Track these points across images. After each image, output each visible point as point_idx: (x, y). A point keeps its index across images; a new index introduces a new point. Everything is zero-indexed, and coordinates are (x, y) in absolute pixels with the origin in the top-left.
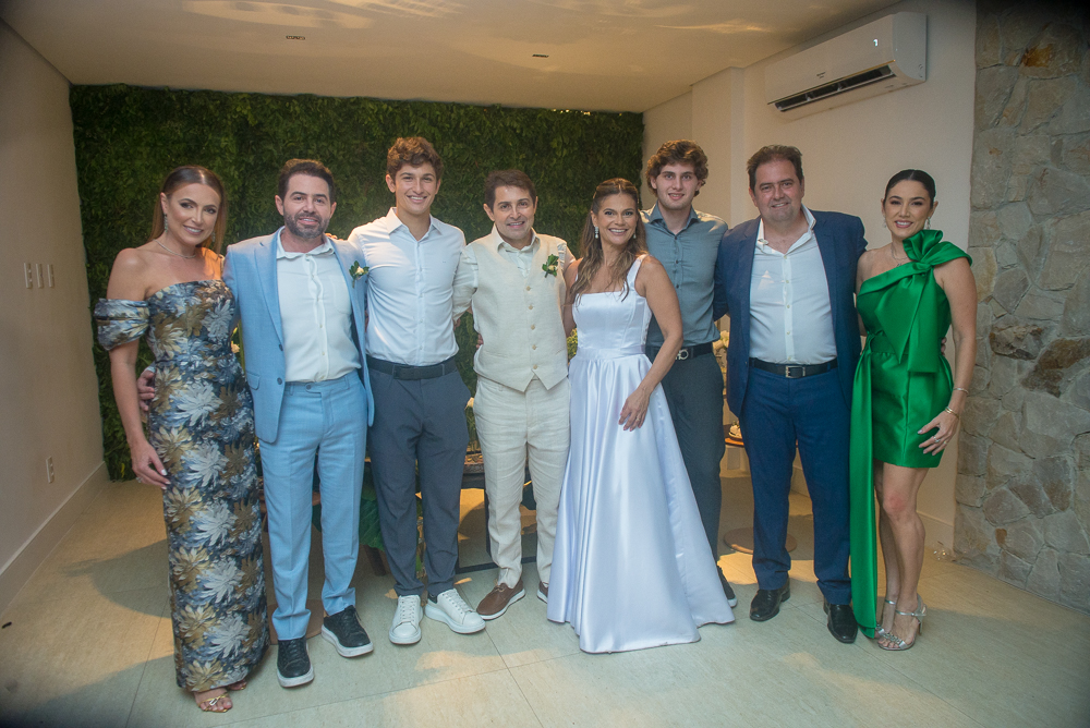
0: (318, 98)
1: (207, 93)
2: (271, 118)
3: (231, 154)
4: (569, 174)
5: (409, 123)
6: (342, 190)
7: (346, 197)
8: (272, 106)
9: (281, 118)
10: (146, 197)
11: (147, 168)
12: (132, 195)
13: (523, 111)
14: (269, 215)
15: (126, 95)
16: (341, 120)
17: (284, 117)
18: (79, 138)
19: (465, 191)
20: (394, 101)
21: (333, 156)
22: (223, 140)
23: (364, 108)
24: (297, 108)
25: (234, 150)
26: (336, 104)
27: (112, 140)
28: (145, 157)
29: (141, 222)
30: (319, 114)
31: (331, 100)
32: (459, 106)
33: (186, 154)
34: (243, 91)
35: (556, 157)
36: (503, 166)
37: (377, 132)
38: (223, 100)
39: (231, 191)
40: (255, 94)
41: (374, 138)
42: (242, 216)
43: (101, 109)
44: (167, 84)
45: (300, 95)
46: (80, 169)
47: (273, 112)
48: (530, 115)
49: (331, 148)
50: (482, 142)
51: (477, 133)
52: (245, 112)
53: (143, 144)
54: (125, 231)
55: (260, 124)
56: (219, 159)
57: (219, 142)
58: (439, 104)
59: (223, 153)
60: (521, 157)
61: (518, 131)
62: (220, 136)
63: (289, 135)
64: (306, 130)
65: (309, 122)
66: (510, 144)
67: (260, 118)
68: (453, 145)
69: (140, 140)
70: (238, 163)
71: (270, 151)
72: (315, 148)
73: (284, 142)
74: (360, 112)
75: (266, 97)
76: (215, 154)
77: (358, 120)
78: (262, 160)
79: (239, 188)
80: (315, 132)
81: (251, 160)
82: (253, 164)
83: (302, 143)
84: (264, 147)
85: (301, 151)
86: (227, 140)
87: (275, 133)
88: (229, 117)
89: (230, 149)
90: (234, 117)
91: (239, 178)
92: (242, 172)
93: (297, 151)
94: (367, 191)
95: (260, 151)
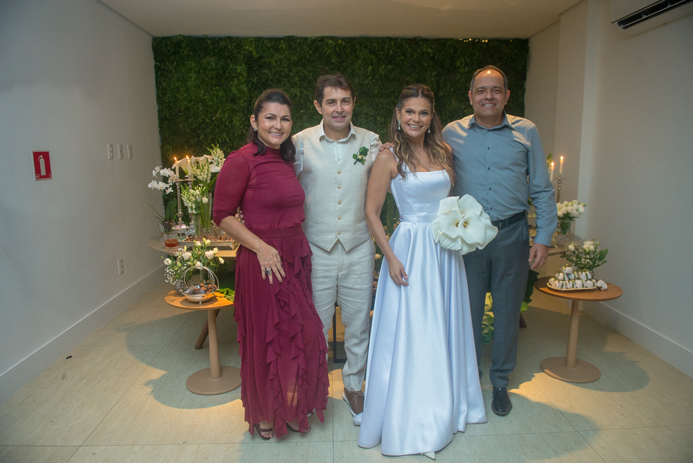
0: (298, 38)
1: (230, 38)
2: (268, 52)
3: (243, 76)
5: (356, 52)
8: (268, 45)
10: (194, 105)
11: (195, 86)
12: (186, 103)
13: (437, 41)
15: (183, 42)
16: (311, 52)
17: (276, 53)
18: (157, 69)
19: (392, 98)
20: (346, 38)
21: (306, 77)
22: (239, 67)
23: (326, 44)
24: (284, 46)
25: (245, 74)
26: (309, 41)
27: (175, 70)
28: (193, 79)
29: (190, 120)
30: (297, 48)
31: (306, 39)
32: (390, 39)
33: (216, 78)
34: (252, 36)
35: (460, 73)
36: (419, 81)
37: (334, 59)
38: (237, 42)
39: (243, 100)
40: (258, 37)
41: (332, 64)
43: (169, 51)
44: (205, 34)
45: (286, 37)
46: (158, 88)
47: (269, 48)
48: (441, 44)
49: (304, 71)
50: (406, 63)
51: (402, 58)
52: (251, 49)
53: (193, 72)
54: (181, 125)
55: (261, 57)
56: (236, 80)
57: (236, 69)
58: (377, 38)
59: (239, 77)
60: (434, 73)
61: (431, 55)
62: (237, 65)
63: (279, 63)
64: (289, 59)
65: (291, 54)
66: (425, 65)
67: (261, 53)
68: (386, 67)
69: (191, 69)
70: (247, 82)
71: (267, 74)
72: (294, 71)
73: (275, 67)
74: (324, 46)
75: (265, 39)
76: (234, 77)
77: (322, 52)
78: (262, 80)
79: (247, 98)
80: (295, 61)
81: (255, 80)
82: (256, 82)
83: (286, 68)
84: (263, 72)
85: (286, 74)
86: (241, 67)
87: (270, 62)
88: (242, 53)
89: (243, 73)
90: (245, 53)
91: (248, 92)
92: (249, 88)
93: (283, 74)
95: (261, 74)
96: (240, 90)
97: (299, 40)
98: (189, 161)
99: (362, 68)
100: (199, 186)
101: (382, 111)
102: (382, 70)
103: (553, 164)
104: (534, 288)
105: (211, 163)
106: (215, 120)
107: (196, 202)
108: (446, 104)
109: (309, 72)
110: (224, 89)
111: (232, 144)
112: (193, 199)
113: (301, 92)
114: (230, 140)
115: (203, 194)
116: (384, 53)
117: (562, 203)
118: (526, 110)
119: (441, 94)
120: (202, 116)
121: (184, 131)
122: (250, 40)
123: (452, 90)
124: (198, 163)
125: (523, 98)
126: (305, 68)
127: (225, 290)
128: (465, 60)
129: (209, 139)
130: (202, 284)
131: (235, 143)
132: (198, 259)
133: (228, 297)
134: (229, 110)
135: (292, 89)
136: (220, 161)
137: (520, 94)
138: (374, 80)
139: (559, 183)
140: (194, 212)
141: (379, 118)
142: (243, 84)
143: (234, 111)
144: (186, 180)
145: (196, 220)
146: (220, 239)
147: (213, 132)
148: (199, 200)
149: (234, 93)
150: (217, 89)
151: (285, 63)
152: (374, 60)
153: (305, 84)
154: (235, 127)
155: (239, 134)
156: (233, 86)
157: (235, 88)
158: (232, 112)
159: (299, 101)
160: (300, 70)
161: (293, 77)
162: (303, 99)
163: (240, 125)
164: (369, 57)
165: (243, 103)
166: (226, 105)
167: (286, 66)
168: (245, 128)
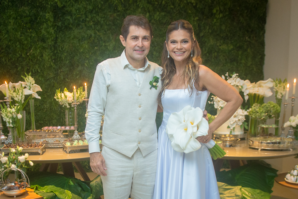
2: (69, 3)
3: (51, 22)
4: (223, 28)
5: (137, 3)
6: (103, 39)
7: (104, 42)
9: (74, 3)
10: (13, 43)
11: (13, 29)
12: (7, 42)
14: (67, 52)
16: (102, 3)
21: (98, 22)
22: (47, 15)
25: (52, 20)
28: (12, 24)
29: (10, 55)
33: (30, 23)
35: (216, 18)
37: (120, 8)
39: (51, 40)
41: (119, 11)
42: (55, 52)
49: (97, 17)
50: (175, 11)
51: (172, 7)
53: (12, 18)
54: (3, 59)
55: (64, 6)
56: (45, 24)
57: (45, 16)
59: (47, 22)
60: (197, 18)
61: (194, 5)
62: (46, 13)
63: (78, 11)
64: (85, 8)
65: (87, 4)
66: (190, 12)
67: (64, 3)
68: (160, 14)
69: (10, 16)
70: (54, 26)
71: (69, 19)
72: (90, 17)
73: (75, 15)
76: (43, 22)
77: (111, 2)
78: (65, 24)
79: (54, 38)
80: (90, 9)
81: (60, 24)
82: (60, 26)
83: (84, 15)
84: (66, 18)
85: (83, 19)
86: (49, 14)
87: (71, 10)
88: (49, 3)
89: (50, 19)
90: (52, 3)
91: (54, 33)
92: (55, 30)
93: (81, 20)
94: (115, 39)
95: (64, 19)
96: (48, 32)
98: (7, 86)
100: (14, 106)
101: (157, 48)
102: (157, 16)
103: (288, 86)
104: (275, 182)
105: (25, 88)
106: (30, 55)
107: (13, 118)
108: (206, 42)
109: (101, 18)
110: (36, 31)
111: (43, 73)
112: (10, 115)
113: (95, 33)
114: (41, 71)
115: (18, 111)
116: (158, 3)
117: (295, 116)
118: (266, 47)
119: (202, 34)
120: (20, 52)
121: (6, 64)
123: (210, 31)
124: (14, 87)
125: (264, 37)
126: (98, 15)
127: (35, 186)
128: (220, 8)
129: (25, 69)
130: (16, 182)
131: (45, 73)
132: (13, 162)
133: (37, 192)
134: (40, 47)
135: (88, 31)
136: (31, 86)
137: (261, 34)
139: (293, 101)
140: (11, 125)
141: (155, 53)
142: (51, 27)
143: (44, 48)
144: (5, 101)
145: (13, 132)
146: (31, 147)
147: (28, 64)
148: (15, 116)
149: (44, 34)
150: (31, 31)
151: (83, 11)
152: (151, 8)
153: (98, 27)
154: (45, 61)
155: (48, 66)
156: (43, 29)
157: (44, 31)
158: (42, 49)
159: (93, 40)
160: (94, 17)
161: (89, 22)
162: (96, 39)
163: (49, 59)
164: (147, 6)
165: (51, 42)
166: (37, 44)
167: (83, 13)
168: (53, 61)
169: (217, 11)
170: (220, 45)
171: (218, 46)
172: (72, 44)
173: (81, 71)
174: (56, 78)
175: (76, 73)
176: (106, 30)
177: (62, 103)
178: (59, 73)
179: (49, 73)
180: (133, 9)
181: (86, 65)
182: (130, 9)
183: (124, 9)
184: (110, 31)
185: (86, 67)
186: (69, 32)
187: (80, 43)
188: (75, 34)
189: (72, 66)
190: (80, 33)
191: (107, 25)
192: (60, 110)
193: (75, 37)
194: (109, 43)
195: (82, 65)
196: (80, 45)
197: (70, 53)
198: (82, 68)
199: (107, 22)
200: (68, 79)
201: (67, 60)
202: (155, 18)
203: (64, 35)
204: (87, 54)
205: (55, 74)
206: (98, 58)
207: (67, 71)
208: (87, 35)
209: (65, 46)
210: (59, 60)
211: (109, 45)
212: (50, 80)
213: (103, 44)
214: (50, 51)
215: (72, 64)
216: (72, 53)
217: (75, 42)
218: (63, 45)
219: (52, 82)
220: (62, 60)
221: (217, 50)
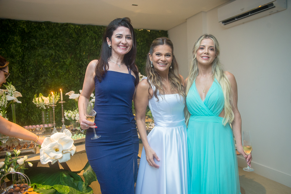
0: (52, 23)
1: (9, 20)
2: (34, 29)
3: (18, 43)
5: (86, 32)
6: (61, 56)
7: (63, 59)
8: (34, 25)
9: (38, 30)
14: (33, 66)
16: (61, 31)
20: (80, 25)
21: (58, 44)
22: (15, 37)
23: (69, 27)
24: (44, 27)
25: (20, 41)
26: (59, 25)
30: (52, 28)
31: (57, 24)
34: (23, 20)
35: (139, 45)
37: (74, 35)
39: (18, 56)
40: (28, 21)
41: (73, 38)
42: (23, 66)
45: (45, 22)
47: (35, 27)
49: (57, 41)
52: (24, 27)
55: (30, 32)
58: (97, 26)
59: (16, 43)
63: (41, 36)
64: (47, 34)
65: (49, 31)
70: (21, 46)
71: (34, 42)
72: (51, 41)
73: (39, 38)
74: (68, 28)
75: (31, 22)
76: (12, 43)
77: (67, 31)
78: (31, 45)
79: (21, 56)
80: (51, 35)
81: (26, 45)
82: (27, 46)
83: (46, 39)
84: (31, 40)
85: (46, 42)
86: (17, 37)
87: (36, 35)
88: (18, 29)
89: (18, 41)
90: (19, 29)
91: (22, 51)
92: (23, 49)
93: (44, 42)
94: (71, 57)
95: (30, 42)
96: (16, 51)
97: (53, 24)
99: (90, 41)
105: (7, 94)
109: (60, 42)
110: (5, 49)
113: (55, 53)
122: (22, 22)
126: (58, 39)
135: (50, 51)
136: (13, 92)
138: (96, 47)
142: (18, 47)
149: (13, 52)
150: (1, 49)
151: (45, 36)
152: (97, 37)
153: (58, 48)
154: (14, 72)
155: (16, 76)
156: (12, 48)
157: (13, 49)
158: (11, 63)
159: (54, 57)
160: (54, 40)
161: (50, 44)
162: (56, 56)
163: (17, 71)
164: (94, 35)
165: (19, 58)
166: (7, 59)
167: (46, 38)
168: (20, 73)
169: (139, 40)
170: (142, 62)
171: (140, 63)
172: (37, 60)
173: (44, 80)
174: (23, 86)
175: (41, 82)
176: (64, 50)
177: (40, 106)
178: (26, 82)
179: (17, 82)
180: (84, 36)
181: (49, 76)
182: (81, 37)
183: (77, 36)
184: (67, 51)
185: (49, 77)
186: (35, 51)
187: (43, 60)
188: (39, 52)
189: (37, 76)
190: (43, 52)
191: (64, 47)
192: (27, 110)
193: (39, 55)
194: (66, 60)
195: (45, 76)
196: (43, 61)
197: (35, 67)
198: (46, 78)
199: (64, 45)
200: (34, 86)
201: (33, 72)
202: (99, 43)
203: (30, 53)
204: (49, 67)
205: (23, 83)
206: (58, 71)
207: (33, 81)
208: (49, 54)
209: (31, 61)
210: (27, 72)
211: (67, 61)
212: (19, 87)
213: (62, 61)
214: (18, 65)
215: (37, 74)
216: (37, 67)
217: (39, 58)
218: (30, 61)
219: (20, 89)
220: (29, 72)
221: (140, 65)
